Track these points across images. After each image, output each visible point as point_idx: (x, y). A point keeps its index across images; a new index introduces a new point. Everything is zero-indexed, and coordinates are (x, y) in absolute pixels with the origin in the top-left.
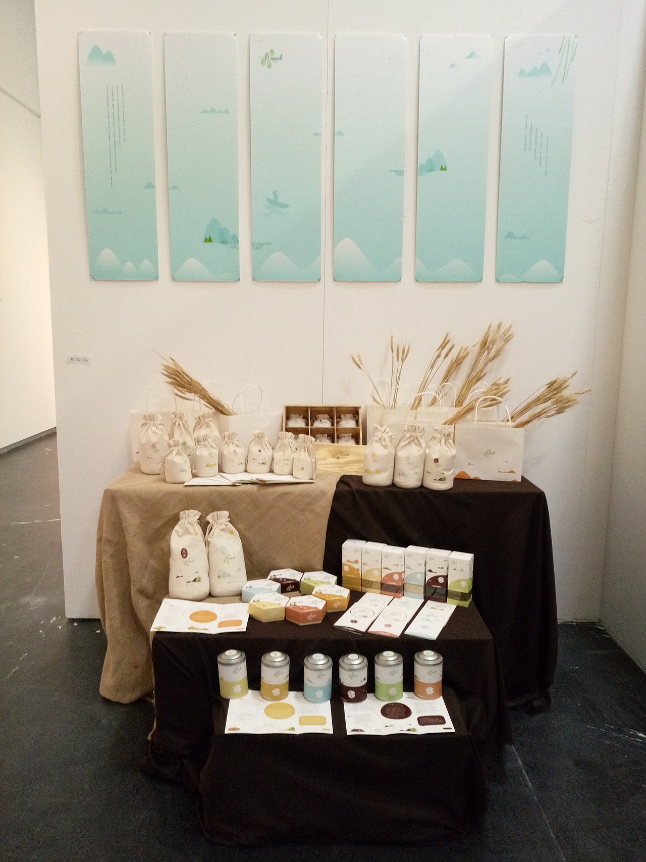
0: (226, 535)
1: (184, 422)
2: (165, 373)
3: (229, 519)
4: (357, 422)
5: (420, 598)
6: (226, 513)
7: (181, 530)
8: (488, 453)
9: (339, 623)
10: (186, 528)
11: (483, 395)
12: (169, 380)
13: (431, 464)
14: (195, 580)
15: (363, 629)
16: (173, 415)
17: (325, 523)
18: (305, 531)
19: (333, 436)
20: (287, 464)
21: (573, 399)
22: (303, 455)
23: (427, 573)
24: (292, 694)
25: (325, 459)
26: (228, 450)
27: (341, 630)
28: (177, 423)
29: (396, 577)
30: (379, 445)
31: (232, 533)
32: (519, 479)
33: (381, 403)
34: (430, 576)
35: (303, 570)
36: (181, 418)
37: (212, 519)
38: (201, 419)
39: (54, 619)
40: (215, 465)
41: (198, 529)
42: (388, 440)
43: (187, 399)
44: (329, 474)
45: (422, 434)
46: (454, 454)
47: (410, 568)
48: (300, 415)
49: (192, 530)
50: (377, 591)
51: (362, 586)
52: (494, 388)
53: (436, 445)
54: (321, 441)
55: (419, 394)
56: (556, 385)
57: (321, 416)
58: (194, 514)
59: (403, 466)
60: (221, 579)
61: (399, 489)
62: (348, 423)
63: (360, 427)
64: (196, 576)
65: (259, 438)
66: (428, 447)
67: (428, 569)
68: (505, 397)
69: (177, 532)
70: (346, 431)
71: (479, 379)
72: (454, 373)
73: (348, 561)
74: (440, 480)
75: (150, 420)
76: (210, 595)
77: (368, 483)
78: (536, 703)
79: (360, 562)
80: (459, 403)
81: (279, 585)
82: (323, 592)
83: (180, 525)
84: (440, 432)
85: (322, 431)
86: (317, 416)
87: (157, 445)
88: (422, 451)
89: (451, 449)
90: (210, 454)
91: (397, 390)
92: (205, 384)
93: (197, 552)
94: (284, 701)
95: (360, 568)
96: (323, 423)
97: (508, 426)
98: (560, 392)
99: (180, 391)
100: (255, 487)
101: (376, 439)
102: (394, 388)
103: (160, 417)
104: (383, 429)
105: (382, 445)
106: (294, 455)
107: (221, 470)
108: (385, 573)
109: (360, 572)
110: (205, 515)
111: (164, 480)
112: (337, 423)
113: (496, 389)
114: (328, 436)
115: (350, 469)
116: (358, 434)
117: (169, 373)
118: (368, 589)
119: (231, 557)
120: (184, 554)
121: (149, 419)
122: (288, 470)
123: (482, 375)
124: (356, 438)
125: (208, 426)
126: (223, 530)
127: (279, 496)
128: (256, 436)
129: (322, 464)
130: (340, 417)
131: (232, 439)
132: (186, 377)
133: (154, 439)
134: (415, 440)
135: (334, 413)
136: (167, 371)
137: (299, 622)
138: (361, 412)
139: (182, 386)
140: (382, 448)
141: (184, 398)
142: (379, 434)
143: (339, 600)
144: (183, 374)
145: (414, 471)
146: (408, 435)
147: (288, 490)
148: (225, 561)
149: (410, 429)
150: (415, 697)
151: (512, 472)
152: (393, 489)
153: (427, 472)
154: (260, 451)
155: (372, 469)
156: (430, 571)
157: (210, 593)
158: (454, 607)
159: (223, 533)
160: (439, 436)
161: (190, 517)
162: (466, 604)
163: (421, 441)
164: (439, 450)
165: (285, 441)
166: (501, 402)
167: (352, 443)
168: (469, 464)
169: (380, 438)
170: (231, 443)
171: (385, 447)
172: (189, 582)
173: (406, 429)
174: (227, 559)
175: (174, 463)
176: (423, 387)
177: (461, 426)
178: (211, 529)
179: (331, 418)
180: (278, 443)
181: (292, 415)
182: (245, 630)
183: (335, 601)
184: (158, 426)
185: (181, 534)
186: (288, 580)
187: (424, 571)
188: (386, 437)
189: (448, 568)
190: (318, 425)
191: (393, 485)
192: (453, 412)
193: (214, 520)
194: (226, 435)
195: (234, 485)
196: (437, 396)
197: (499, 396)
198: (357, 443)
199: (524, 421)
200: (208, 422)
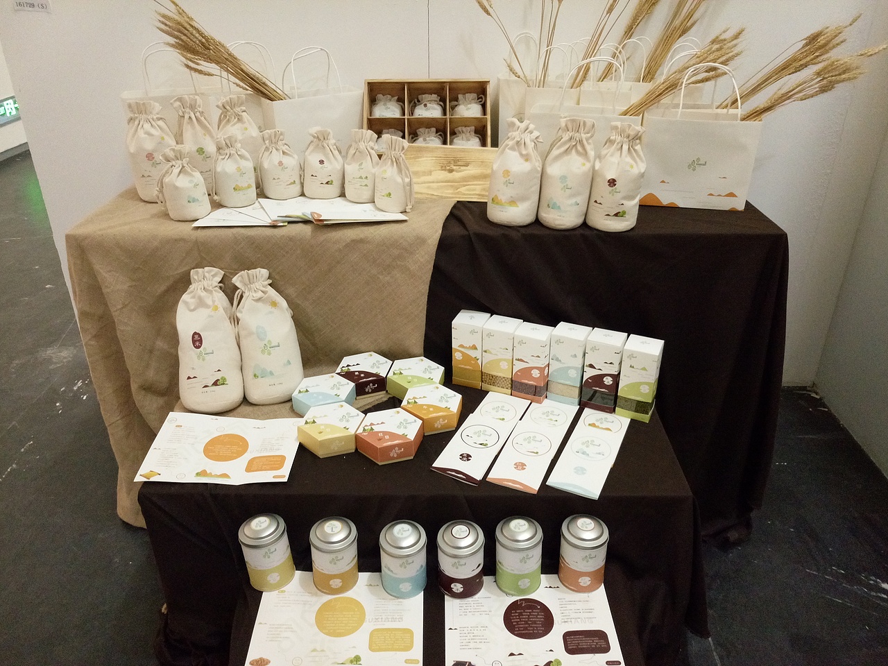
0: (264, 308)
1: (198, 114)
2: (163, 27)
3: (270, 281)
4: (484, 106)
5: (572, 404)
6: (264, 272)
7: (193, 300)
8: (695, 164)
9: (441, 462)
10: (200, 299)
11: (693, 61)
12: (172, 40)
13: (602, 189)
14: (215, 384)
15: (479, 476)
16: (178, 103)
17: (425, 288)
18: (394, 300)
19: (446, 131)
20: (366, 185)
21: (854, 65)
22: (390, 171)
23: (586, 369)
24: (364, 577)
25: (430, 173)
26: (270, 161)
27: (445, 476)
28: (187, 116)
29: (536, 373)
30: (516, 154)
31: (274, 304)
32: (741, 207)
33: (522, 76)
34: (589, 373)
35: (392, 355)
36: (193, 107)
37: (241, 281)
38: (228, 108)
39: (80, 384)
40: (249, 186)
41: (220, 298)
42: (531, 145)
43: (205, 74)
44: (435, 200)
45: (589, 135)
46: (643, 171)
47: (557, 360)
48: (393, 96)
49: (209, 302)
50: (505, 390)
51: (482, 382)
52: (716, 47)
53: (612, 155)
54: (425, 140)
55: (585, 61)
56: (822, 40)
57: (426, 97)
58: (213, 273)
59: (554, 192)
60: (259, 380)
61: (548, 232)
62: (469, 110)
63: (488, 117)
64: (218, 376)
65: (320, 139)
66: (599, 157)
67: (587, 363)
68: (732, 63)
69: (186, 303)
70: (466, 122)
71: (684, 32)
72: (644, 20)
73: (461, 346)
74: (616, 215)
75: (141, 113)
76: (245, 401)
77: (495, 221)
78: (733, 535)
79: (479, 347)
80: (649, 75)
81: (352, 385)
82: (420, 402)
83: (188, 294)
84: (621, 132)
85: (428, 123)
86: (420, 97)
87: (155, 155)
88: (588, 165)
89: (638, 159)
90: (239, 169)
91: (548, 53)
92: (235, 46)
93: (219, 339)
94: (349, 594)
95: (479, 357)
96: (430, 110)
97: (734, 117)
98: (827, 52)
99: (191, 61)
100: (307, 229)
101: (511, 143)
102: (544, 49)
103: (157, 107)
104: (523, 126)
105: (521, 155)
106: (376, 170)
107: (262, 194)
108: (518, 366)
109: (479, 362)
110: (231, 274)
111: (166, 215)
112: (453, 108)
113: (718, 50)
114: (437, 132)
115: (469, 190)
116: (485, 127)
117: (170, 27)
118: (492, 387)
119: (272, 345)
120: (196, 341)
121: (138, 111)
122: (366, 195)
123: (689, 24)
124: (480, 132)
125: (240, 120)
126: (259, 300)
127: (347, 246)
128: (314, 137)
129: (425, 183)
130: (457, 100)
131: (276, 143)
132: (197, 35)
133: (149, 146)
134: (576, 146)
135: (447, 93)
136: (166, 25)
137: (377, 459)
138: (490, 90)
139: (194, 52)
140: (521, 160)
141: (200, 72)
142: (516, 135)
143: (444, 417)
144: (191, 29)
145: (573, 201)
146: (566, 137)
147: (362, 236)
148: (263, 352)
149: (570, 127)
150: (560, 584)
151: (731, 195)
152: (536, 231)
153: (596, 202)
154: (322, 162)
155: (503, 198)
156: (591, 366)
157: (245, 398)
158: (626, 422)
159: (260, 304)
160: (619, 139)
161: (206, 279)
162: (645, 418)
163: (588, 147)
164: (617, 164)
165: (362, 146)
166: (726, 74)
167: (474, 142)
168: (663, 182)
169: (518, 142)
170: (274, 150)
171: (527, 158)
172: (206, 386)
173: (563, 125)
174: (268, 348)
175: (176, 188)
176: (592, 49)
177: (652, 116)
178: (242, 297)
179: (443, 100)
180: (351, 149)
181: (380, 96)
182: (285, 480)
183: (438, 418)
184: (153, 123)
185: (192, 308)
186: (368, 374)
187: (580, 366)
188: (528, 141)
189: (620, 363)
190: (421, 112)
191: (537, 222)
192: (639, 91)
193: (245, 284)
194: (266, 136)
195: (274, 227)
196: (614, 62)
197: (722, 63)
198: (484, 144)
199: (762, 106)
200: (241, 114)
